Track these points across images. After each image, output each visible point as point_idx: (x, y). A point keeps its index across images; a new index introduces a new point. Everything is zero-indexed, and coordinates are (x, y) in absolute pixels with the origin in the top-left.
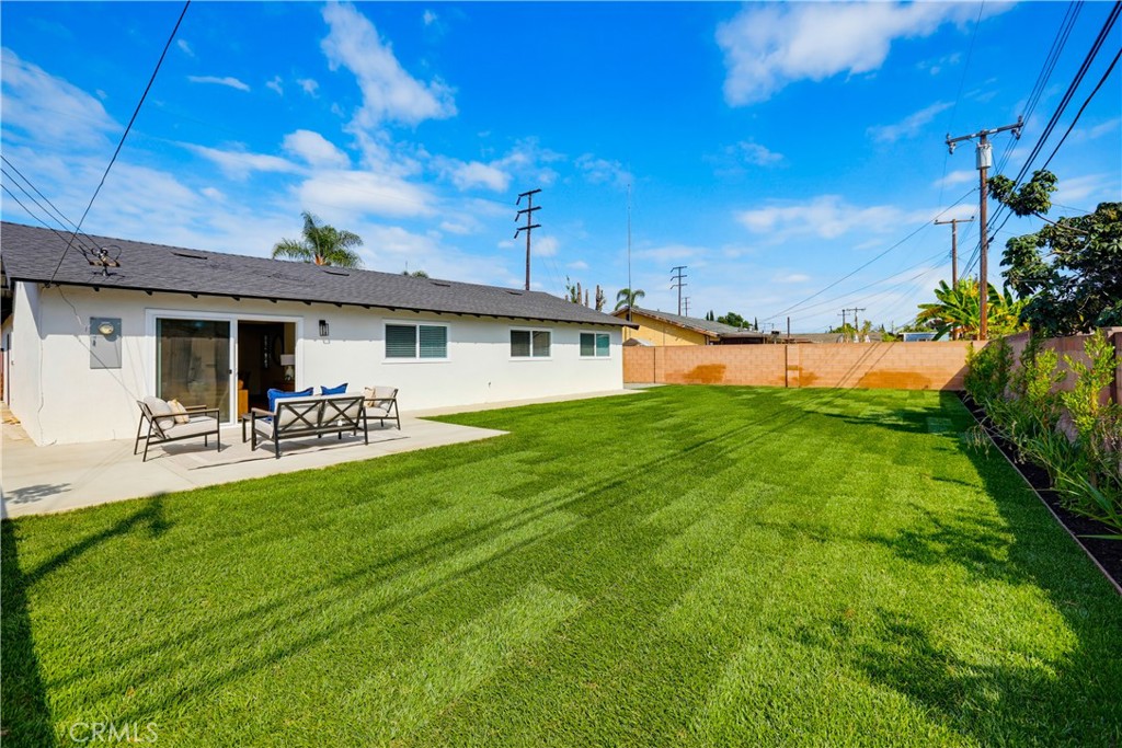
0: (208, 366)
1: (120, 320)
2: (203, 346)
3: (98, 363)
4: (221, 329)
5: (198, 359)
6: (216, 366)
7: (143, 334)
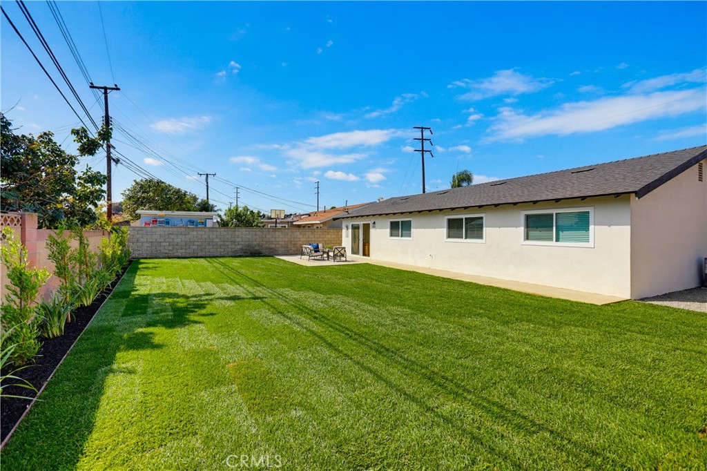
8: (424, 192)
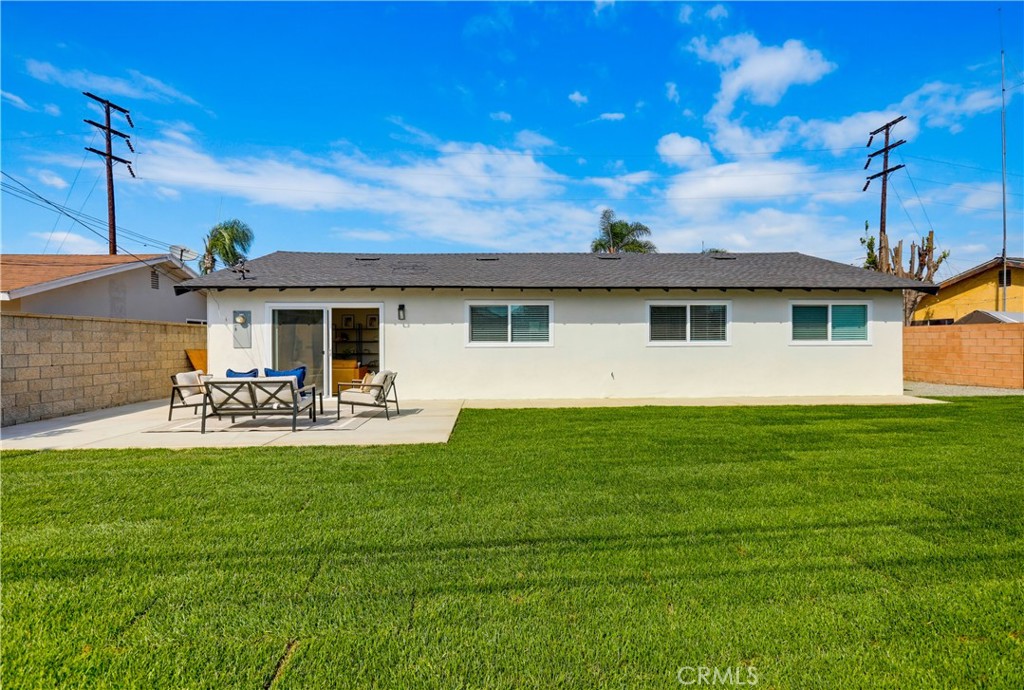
0: (308, 347)
1: (250, 312)
2: (304, 331)
3: (238, 345)
4: (315, 317)
5: (300, 342)
6: (313, 347)
7: (264, 323)
8: (113, 250)
